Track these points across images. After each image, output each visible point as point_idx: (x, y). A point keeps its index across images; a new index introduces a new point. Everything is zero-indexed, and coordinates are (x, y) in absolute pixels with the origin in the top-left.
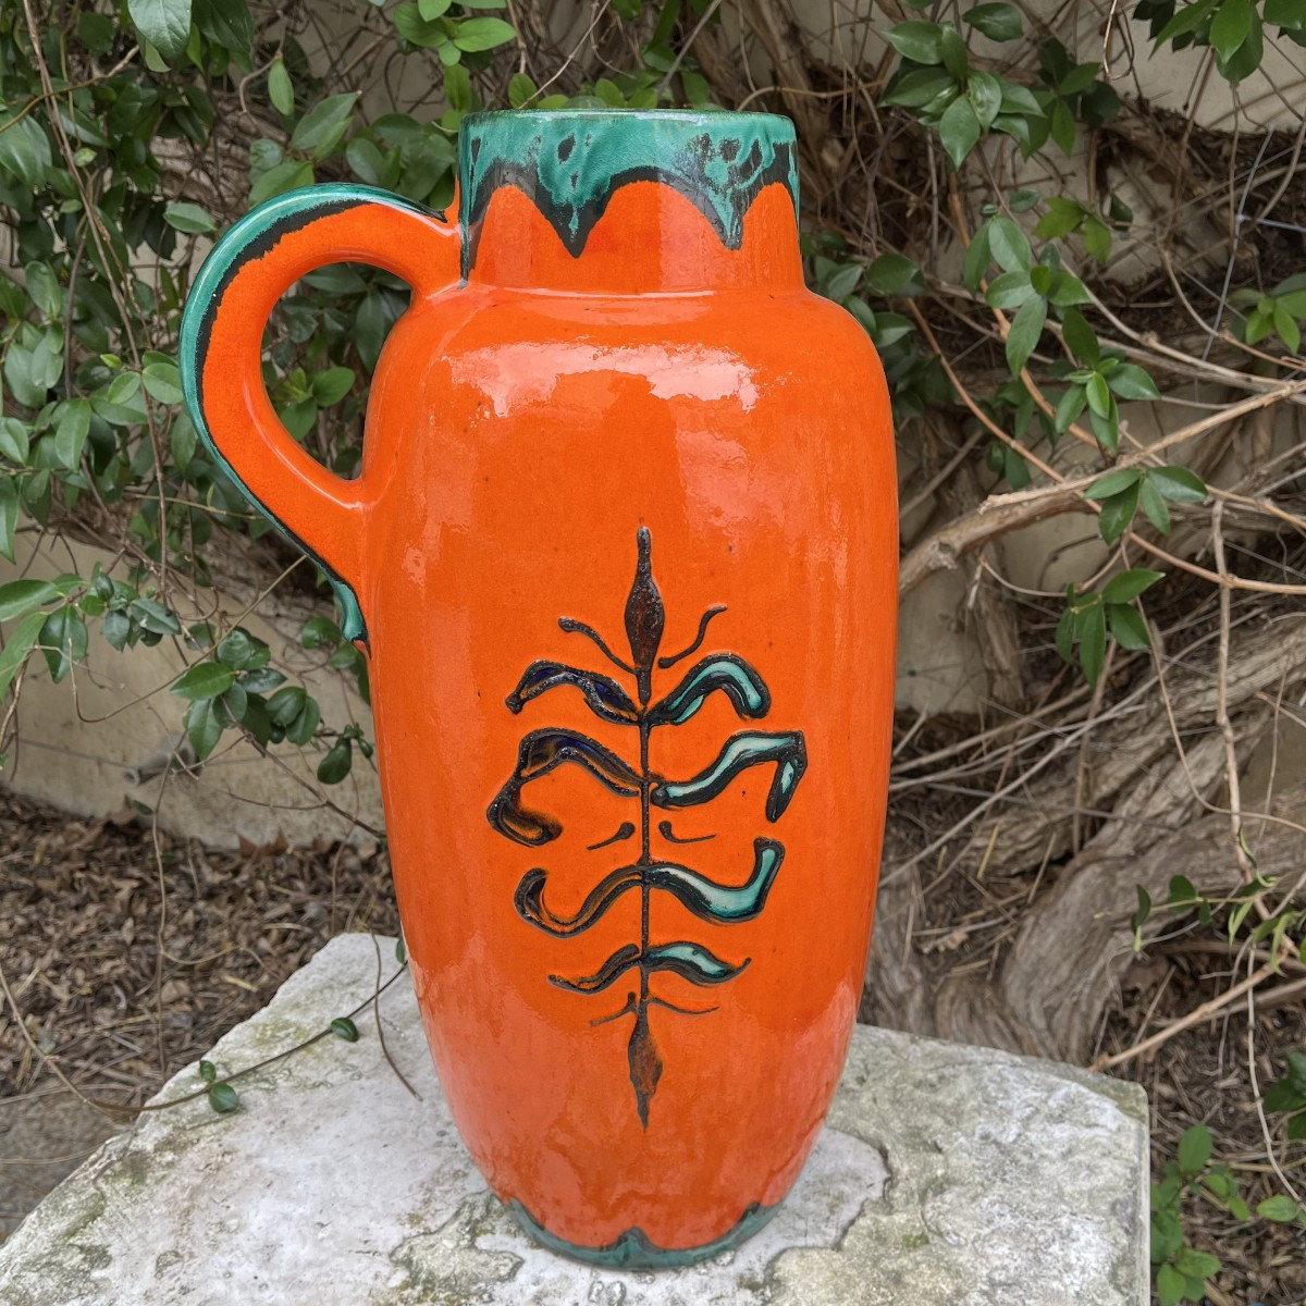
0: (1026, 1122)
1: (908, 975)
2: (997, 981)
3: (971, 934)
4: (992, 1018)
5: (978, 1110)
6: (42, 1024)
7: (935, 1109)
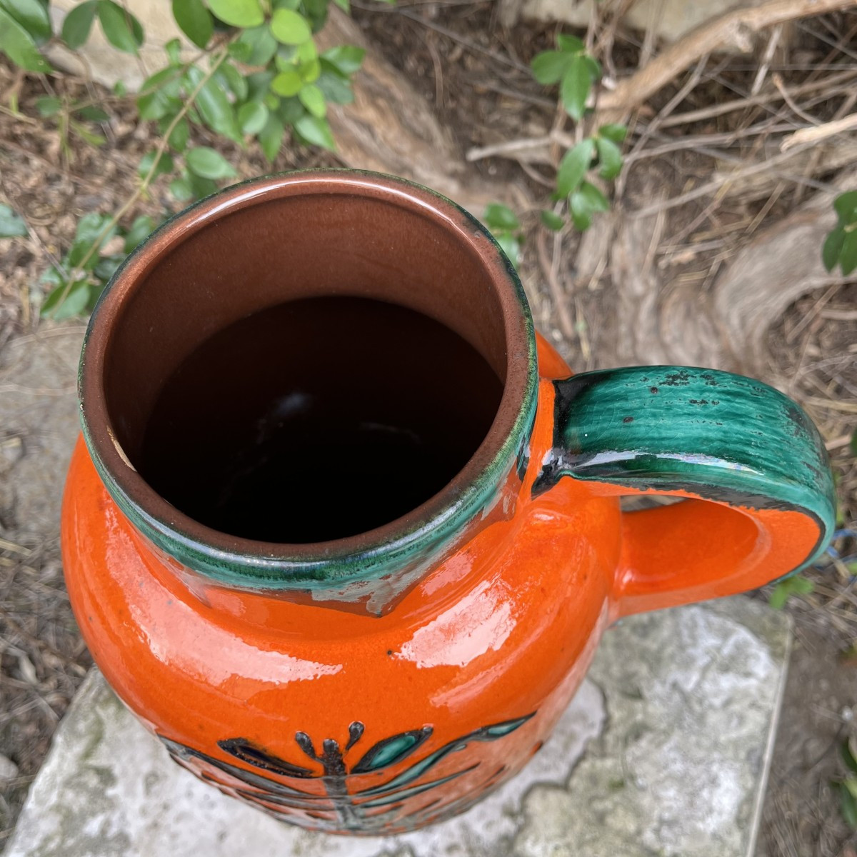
0: (705, 670)
1: (646, 282)
2: (711, 290)
3: (699, 254)
4: (702, 318)
5: (672, 657)
6: (28, 275)
7: (643, 656)
